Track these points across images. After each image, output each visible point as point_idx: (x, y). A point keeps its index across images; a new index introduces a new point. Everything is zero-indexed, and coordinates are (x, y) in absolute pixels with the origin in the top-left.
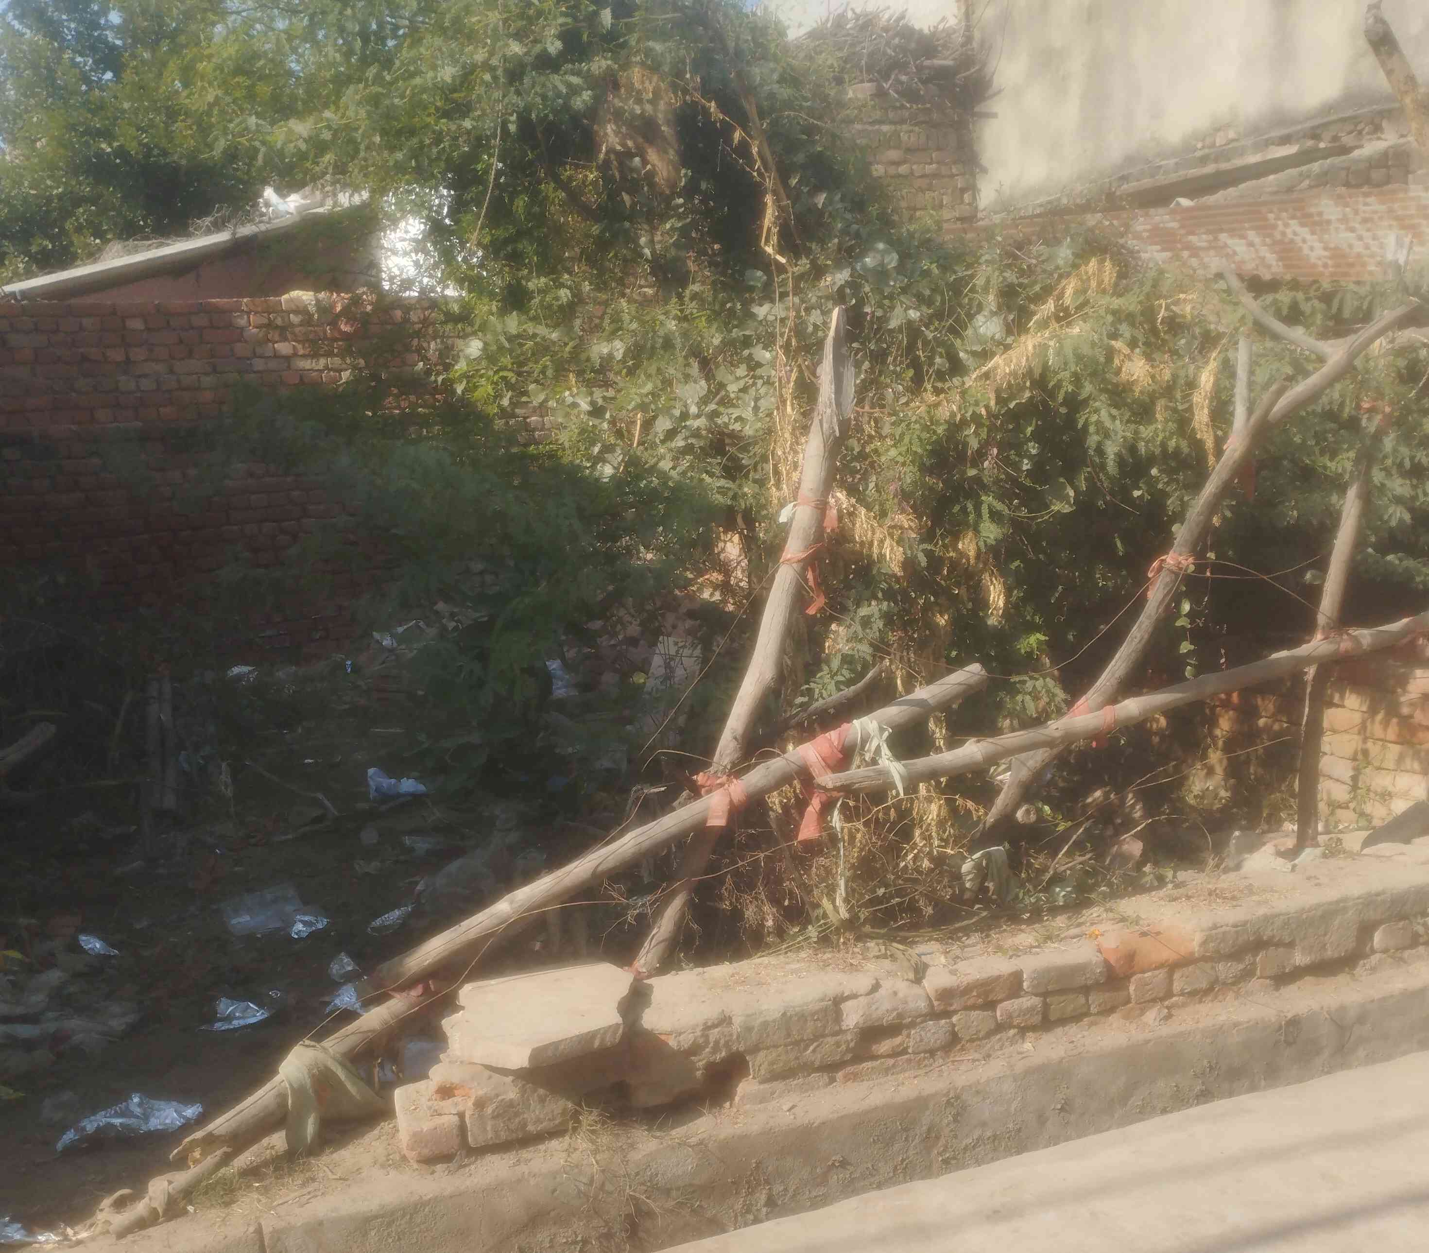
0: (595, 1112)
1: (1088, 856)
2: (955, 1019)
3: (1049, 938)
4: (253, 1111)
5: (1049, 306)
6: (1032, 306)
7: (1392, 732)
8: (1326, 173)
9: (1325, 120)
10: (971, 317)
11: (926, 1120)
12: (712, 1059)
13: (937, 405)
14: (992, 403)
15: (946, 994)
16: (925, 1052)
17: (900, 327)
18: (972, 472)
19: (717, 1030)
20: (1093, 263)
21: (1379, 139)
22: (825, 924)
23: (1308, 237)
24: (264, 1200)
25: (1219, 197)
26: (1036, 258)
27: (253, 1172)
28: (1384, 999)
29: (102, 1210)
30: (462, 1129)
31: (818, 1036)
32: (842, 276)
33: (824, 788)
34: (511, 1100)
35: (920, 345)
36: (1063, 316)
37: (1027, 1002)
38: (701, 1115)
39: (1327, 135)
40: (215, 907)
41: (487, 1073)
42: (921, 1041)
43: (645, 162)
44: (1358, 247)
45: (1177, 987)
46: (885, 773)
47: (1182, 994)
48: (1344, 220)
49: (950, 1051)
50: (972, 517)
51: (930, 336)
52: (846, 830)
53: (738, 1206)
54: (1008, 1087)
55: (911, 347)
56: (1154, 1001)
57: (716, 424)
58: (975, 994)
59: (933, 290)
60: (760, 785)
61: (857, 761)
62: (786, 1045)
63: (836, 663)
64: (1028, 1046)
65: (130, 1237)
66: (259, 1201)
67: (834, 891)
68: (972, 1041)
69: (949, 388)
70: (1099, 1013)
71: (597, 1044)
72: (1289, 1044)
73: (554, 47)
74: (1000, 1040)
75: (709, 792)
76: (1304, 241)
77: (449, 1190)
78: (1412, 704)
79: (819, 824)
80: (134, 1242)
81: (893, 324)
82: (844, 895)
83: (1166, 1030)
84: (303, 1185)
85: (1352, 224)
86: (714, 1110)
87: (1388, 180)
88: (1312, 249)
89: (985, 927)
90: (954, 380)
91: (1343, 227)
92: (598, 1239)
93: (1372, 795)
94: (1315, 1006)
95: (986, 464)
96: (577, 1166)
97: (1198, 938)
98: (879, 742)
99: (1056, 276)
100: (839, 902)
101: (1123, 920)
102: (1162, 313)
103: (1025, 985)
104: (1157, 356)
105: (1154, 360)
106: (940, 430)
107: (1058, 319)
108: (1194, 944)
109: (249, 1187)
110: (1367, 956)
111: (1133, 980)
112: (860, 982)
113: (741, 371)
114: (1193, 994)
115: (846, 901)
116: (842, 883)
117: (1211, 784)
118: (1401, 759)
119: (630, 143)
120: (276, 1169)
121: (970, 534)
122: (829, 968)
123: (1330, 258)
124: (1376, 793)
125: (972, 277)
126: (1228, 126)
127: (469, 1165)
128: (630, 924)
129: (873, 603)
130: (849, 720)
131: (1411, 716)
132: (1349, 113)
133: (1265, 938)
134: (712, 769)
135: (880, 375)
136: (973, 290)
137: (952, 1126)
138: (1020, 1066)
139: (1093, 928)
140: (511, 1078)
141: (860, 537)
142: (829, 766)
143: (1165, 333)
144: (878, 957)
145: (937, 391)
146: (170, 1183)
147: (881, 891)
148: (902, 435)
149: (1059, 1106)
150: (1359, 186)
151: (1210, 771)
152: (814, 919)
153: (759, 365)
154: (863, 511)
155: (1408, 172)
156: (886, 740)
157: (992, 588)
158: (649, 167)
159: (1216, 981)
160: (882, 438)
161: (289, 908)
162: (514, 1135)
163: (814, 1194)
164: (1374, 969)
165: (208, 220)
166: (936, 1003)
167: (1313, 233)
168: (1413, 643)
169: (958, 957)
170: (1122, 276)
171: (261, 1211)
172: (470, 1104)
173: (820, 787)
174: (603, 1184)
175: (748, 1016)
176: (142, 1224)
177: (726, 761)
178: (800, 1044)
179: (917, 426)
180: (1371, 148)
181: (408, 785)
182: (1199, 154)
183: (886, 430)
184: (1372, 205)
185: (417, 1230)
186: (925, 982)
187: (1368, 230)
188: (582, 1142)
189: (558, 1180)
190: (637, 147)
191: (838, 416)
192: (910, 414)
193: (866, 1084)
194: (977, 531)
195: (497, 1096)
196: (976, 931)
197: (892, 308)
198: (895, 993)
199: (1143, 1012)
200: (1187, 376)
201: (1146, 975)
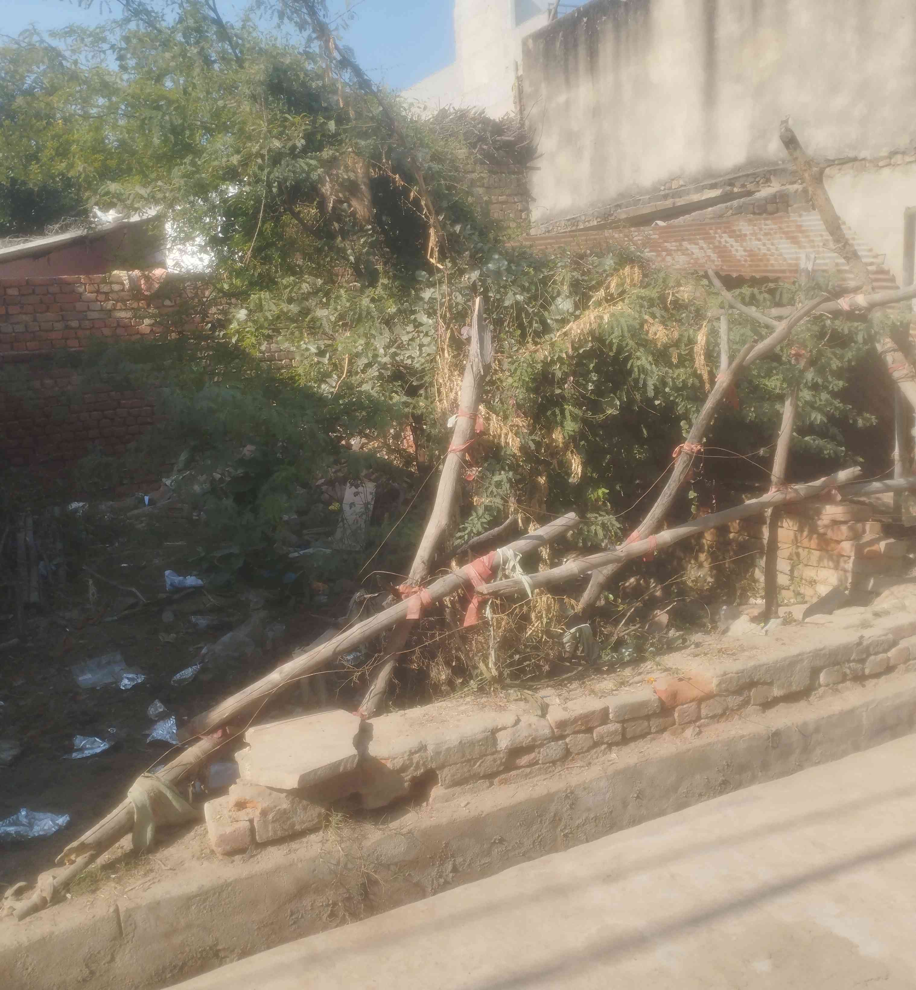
0: (340, 815)
1: (638, 626)
2: (567, 740)
3: (622, 684)
4: (112, 824)
5: (601, 293)
6: (591, 293)
7: (814, 543)
8: (740, 207)
9: (736, 176)
10: (554, 299)
11: (553, 808)
12: (414, 775)
13: (536, 351)
14: (570, 350)
15: (562, 725)
16: (549, 763)
17: (512, 305)
18: (558, 391)
19: (418, 755)
20: (627, 269)
21: (769, 186)
22: (481, 680)
23: (734, 244)
24: (119, 887)
25: (680, 220)
26: (592, 265)
27: (110, 867)
28: (830, 717)
29: (6, 898)
30: (252, 830)
31: (483, 755)
32: (475, 275)
33: (482, 594)
34: (285, 810)
35: (524, 316)
36: (610, 299)
37: (612, 727)
38: (408, 812)
39: (738, 184)
40: (67, 669)
41: (269, 791)
42: (547, 755)
43: (350, 206)
44: (764, 250)
45: (704, 712)
46: (518, 583)
47: (707, 718)
48: (754, 234)
49: (565, 761)
50: (559, 418)
51: (531, 311)
52: (494, 619)
53: (434, 874)
54: (603, 784)
55: (519, 317)
56: (690, 722)
57: (396, 361)
58: (580, 723)
59: (530, 283)
60: (440, 592)
61: (500, 574)
62: (462, 763)
63: (481, 511)
64: (614, 755)
65: (28, 919)
66: (116, 888)
67: (488, 658)
68: (578, 754)
69: (544, 342)
70: (657, 732)
71: (341, 769)
72: (774, 748)
73: (300, 143)
74: (596, 752)
75: (407, 597)
76: (732, 246)
77: (245, 874)
78: (826, 526)
79: (477, 615)
80: (30, 922)
81: (507, 303)
82: (494, 660)
83: (698, 742)
84: (145, 875)
85: (759, 236)
86: (416, 808)
87: (777, 211)
88: (737, 250)
89: (581, 677)
90: (546, 337)
91: (754, 238)
92: (343, 901)
93: (804, 581)
94: (789, 724)
95: (566, 386)
96: (329, 853)
97: (715, 682)
98: (514, 562)
99: (604, 275)
100: (491, 665)
101: (667, 670)
102: (670, 298)
103: (611, 716)
104: (669, 323)
105: (667, 326)
106: (539, 366)
107: (607, 301)
108: (713, 686)
109: (108, 878)
110: (815, 689)
111: (676, 709)
112: (508, 718)
113: (410, 328)
114: (713, 717)
115: (495, 664)
116: (493, 653)
117: (701, 573)
118: (820, 559)
119: (341, 195)
120: (127, 864)
121: (559, 428)
122: (486, 709)
123: (748, 256)
124: (806, 580)
125: (553, 275)
126: (679, 177)
127: (256, 855)
128: (355, 683)
129: (503, 472)
130: (494, 549)
131: (825, 534)
132: (751, 171)
133: (755, 680)
134: (409, 581)
135: (500, 333)
136: (554, 282)
137: (569, 812)
138: (610, 771)
139: (649, 676)
140: (285, 794)
141: (493, 432)
142: (483, 579)
143: (673, 309)
144: (516, 700)
145: (536, 343)
146: (54, 878)
147: (517, 657)
148: (516, 370)
149: (636, 796)
150: (760, 214)
151: (700, 566)
152: (474, 676)
153: (421, 324)
154: (494, 416)
155: (788, 206)
156: (519, 562)
157: (573, 461)
158: (352, 209)
159: (727, 708)
160: (502, 371)
161: (117, 669)
162: (287, 833)
163: (483, 862)
164: (821, 697)
165: (57, 226)
166: (556, 730)
167: (737, 241)
168: (829, 492)
169: (567, 699)
170: (645, 276)
171: (117, 896)
172: (258, 812)
173: (479, 593)
174: (346, 865)
175: (438, 744)
176: (35, 909)
177: (418, 577)
178: (471, 761)
179: (525, 365)
180: (765, 192)
181: (191, 581)
182: (662, 193)
183: (506, 366)
184: (769, 225)
185: (223, 903)
186: (548, 717)
187: (769, 240)
188: (331, 835)
189: (317, 862)
190: (345, 197)
191: (482, 362)
192: (520, 357)
193: (513, 785)
194: (562, 426)
195: (275, 807)
196: (575, 680)
197: (506, 294)
198: (530, 725)
199: (683, 730)
200: (689, 336)
201: (685, 706)
